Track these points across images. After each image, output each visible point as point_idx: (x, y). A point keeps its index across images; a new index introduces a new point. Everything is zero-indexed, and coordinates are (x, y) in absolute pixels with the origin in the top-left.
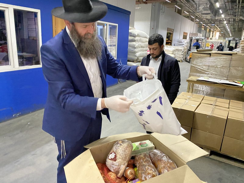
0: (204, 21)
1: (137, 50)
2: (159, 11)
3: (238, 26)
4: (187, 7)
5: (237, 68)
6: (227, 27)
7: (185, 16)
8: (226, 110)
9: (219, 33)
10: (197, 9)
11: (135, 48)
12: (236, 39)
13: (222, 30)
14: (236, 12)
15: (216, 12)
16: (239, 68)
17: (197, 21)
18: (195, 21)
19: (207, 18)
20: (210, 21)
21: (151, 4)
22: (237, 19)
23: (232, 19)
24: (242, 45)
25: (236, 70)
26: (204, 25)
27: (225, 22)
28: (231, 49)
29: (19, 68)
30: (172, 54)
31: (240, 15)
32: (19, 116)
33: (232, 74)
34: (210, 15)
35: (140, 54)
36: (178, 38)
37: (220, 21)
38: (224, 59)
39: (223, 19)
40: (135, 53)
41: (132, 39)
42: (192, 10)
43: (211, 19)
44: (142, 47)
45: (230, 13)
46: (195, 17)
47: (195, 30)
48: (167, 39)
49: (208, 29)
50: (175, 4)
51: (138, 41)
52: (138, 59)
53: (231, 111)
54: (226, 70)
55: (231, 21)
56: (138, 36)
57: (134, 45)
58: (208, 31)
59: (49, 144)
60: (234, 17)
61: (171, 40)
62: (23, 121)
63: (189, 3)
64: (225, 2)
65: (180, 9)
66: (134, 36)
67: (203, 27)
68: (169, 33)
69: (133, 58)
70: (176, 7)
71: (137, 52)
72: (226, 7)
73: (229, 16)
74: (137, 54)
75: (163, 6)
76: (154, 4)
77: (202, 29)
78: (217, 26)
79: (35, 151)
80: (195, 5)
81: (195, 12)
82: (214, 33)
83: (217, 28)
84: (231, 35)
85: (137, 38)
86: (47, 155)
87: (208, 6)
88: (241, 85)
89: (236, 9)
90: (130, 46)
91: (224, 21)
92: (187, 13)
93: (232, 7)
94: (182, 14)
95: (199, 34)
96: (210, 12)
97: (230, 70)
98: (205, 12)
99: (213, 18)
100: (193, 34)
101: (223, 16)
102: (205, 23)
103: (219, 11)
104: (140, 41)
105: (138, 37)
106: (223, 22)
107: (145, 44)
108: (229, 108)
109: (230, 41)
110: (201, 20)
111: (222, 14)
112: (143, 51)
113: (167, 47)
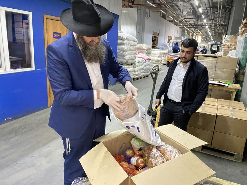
0: (188, 25)
1: (126, 54)
2: (144, 15)
3: (219, 31)
4: (171, 12)
5: (222, 69)
6: (209, 31)
7: (169, 21)
8: (215, 108)
9: (201, 37)
10: (181, 13)
11: (124, 51)
12: (218, 43)
13: (203, 34)
14: (217, 18)
15: (198, 17)
16: (224, 69)
17: (180, 26)
18: (179, 26)
19: (190, 23)
20: (193, 26)
21: (137, 8)
22: (218, 23)
23: (214, 24)
24: (224, 48)
25: (221, 71)
26: (187, 29)
27: (207, 27)
28: (213, 52)
29: (10, 71)
30: (159, 57)
31: (221, 21)
32: (11, 120)
33: (218, 75)
34: (193, 20)
35: (129, 57)
36: (163, 42)
37: (202, 25)
38: (210, 61)
39: (205, 24)
40: (124, 56)
41: (121, 42)
42: (176, 15)
43: (194, 24)
44: (131, 50)
45: (212, 18)
46: (179, 21)
47: (178, 34)
48: (153, 43)
49: (191, 33)
50: (160, 8)
51: (127, 45)
52: (127, 62)
53: (219, 108)
54: (213, 71)
55: (212, 25)
56: (127, 39)
57: (123, 48)
58: (191, 35)
59: (46, 146)
60: (215, 22)
61: (156, 43)
62: (15, 125)
63: (173, 8)
64: (207, 8)
65: (165, 13)
66: (123, 39)
67: (186, 31)
68: (154, 37)
69: (122, 61)
70: (160, 11)
71: (126, 55)
72: (207, 12)
73: (211, 21)
74: (127, 57)
75: (149, 11)
76: (139, 8)
77: (186, 33)
78: (200, 30)
79: (33, 153)
80: (179, 10)
81: (179, 17)
82: (197, 37)
83: (199, 32)
84: (212, 39)
85: (125, 42)
86: (46, 157)
87: (191, 11)
88: (227, 85)
89: (217, 14)
90: (119, 49)
91: (206, 25)
92: (171, 17)
93: (213, 12)
94: (166, 19)
95: (183, 38)
96: (193, 17)
97: (216, 71)
98: (189, 17)
99: (196, 22)
100: (177, 38)
101: (205, 21)
102: (188, 28)
103: (201, 16)
104: (129, 44)
105: (127, 41)
106: (205, 27)
107: (133, 48)
108: (217, 106)
109: (212, 45)
110: (184, 24)
111: (204, 19)
112: (132, 54)
113: (153, 50)
